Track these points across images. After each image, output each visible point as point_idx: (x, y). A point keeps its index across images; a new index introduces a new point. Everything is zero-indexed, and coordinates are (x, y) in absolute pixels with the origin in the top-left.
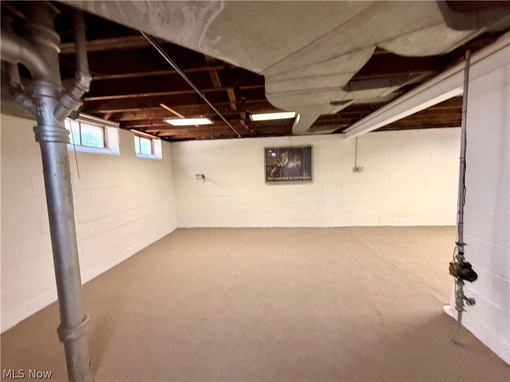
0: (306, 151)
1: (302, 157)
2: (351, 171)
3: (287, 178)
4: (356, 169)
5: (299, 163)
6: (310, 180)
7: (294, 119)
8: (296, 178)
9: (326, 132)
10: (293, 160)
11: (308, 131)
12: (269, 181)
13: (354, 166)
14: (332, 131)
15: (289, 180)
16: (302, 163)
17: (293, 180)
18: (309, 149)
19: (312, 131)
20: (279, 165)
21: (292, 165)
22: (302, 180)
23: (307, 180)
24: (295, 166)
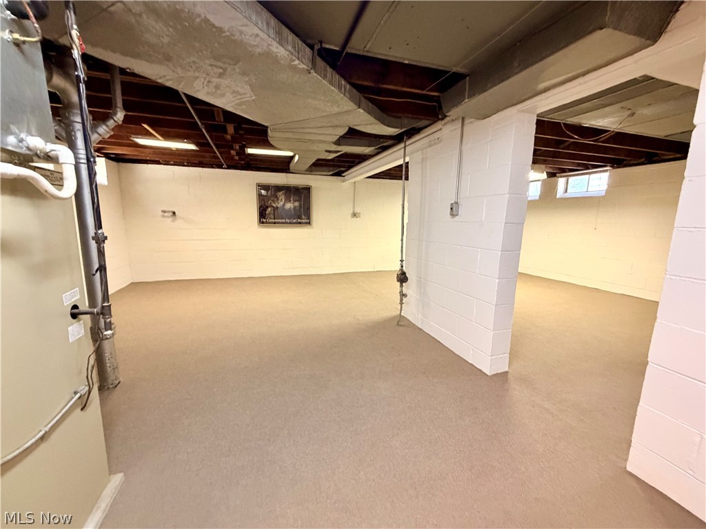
0: (305, 191)
1: (301, 199)
2: (350, 216)
3: (284, 221)
4: (354, 215)
5: (297, 204)
6: (309, 223)
7: (292, 158)
8: (294, 221)
9: (325, 173)
10: (290, 201)
11: (306, 171)
12: (263, 223)
13: (352, 212)
14: (331, 173)
15: (286, 223)
16: (300, 206)
17: (290, 223)
18: (308, 189)
19: (311, 171)
20: (274, 205)
21: (289, 206)
22: (300, 223)
23: (306, 223)
24: (292, 207)
